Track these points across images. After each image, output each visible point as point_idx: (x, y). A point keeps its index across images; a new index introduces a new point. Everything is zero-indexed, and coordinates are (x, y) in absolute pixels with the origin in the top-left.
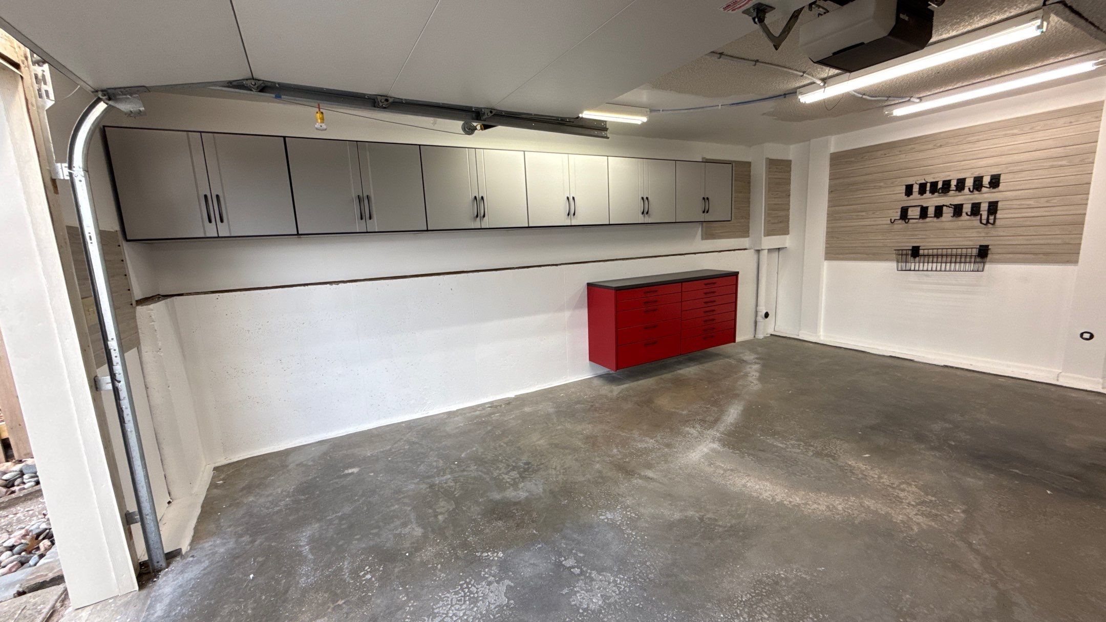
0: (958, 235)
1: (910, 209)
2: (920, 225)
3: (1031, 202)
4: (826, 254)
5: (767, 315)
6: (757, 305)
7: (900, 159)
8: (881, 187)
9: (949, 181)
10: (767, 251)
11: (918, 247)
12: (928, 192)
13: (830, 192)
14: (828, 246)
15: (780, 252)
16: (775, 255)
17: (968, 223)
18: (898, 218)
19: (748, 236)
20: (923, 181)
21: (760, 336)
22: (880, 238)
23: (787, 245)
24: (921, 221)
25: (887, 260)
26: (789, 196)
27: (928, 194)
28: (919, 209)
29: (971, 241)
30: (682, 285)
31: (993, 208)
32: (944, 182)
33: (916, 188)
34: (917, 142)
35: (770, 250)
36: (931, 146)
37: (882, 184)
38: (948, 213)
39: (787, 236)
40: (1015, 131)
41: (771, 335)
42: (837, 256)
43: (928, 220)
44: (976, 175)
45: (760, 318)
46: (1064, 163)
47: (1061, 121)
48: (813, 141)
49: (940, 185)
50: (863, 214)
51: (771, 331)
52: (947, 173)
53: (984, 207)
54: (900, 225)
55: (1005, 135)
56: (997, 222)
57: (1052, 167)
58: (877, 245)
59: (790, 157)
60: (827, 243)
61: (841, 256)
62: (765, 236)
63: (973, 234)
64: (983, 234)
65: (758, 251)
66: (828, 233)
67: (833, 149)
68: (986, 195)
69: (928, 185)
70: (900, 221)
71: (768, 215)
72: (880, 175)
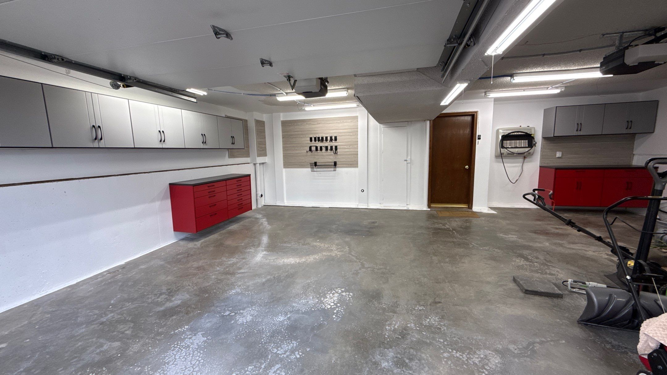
0: (328, 158)
1: (312, 147)
2: (316, 153)
3: (345, 147)
4: (284, 165)
5: (262, 196)
6: (256, 191)
7: (307, 127)
8: (301, 137)
9: (323, 137)
10: (258, 164)
11: (316, 162)
12: (317, 141)
13: (283, 138)
14: (284, 162)
15: (264, 165)
16: (262, 166)
17: (330, 153)
18: (309, 150)
19: (249, 157)
20: (315, 137)
21: (260, 206)
22: (303, 158)
23: (267, 161)
24: (316, 152)
25: (307, 168)
26: (265, 138)
27: (317, 142)
28: (315, 147)
29: (332, 160)
30: (226, 182)
31: (336, 147)
32: (321, 137)
33: (313, 139)
34: (312, 121)
35: (260, 164)
36: (316, 123)
37: (302, 136)
38: (324, 149)
39: (266, 157)
40: (339, 122)
41: (264, 205)
42: (288, 166)
43: (318, 151)
44: (330, 136)
45: (258, 198)
46: (351, 134)
47: (349, 121)
48: (274, 114)
49: (320, 139)
50: (296, 148)
51: (263, 204)
52: (322, 134)
53: (334, 147)
54: (310, 153)
55: (337, 123)
56: (338, 153)
57: (349, 135)
58: (302, 161)
59: (264, 120)
60: (284, 160)
61: (290, 166)
62: (257, 157)
63: (331, 157)
64: (334, 158)
65: (255, 164)
66: (284, 156)
67: (282, 119)
68: (334, 143)
69: (317, 138)
70: (309, 152)
71: (258, 147)
72: (301, 132)
